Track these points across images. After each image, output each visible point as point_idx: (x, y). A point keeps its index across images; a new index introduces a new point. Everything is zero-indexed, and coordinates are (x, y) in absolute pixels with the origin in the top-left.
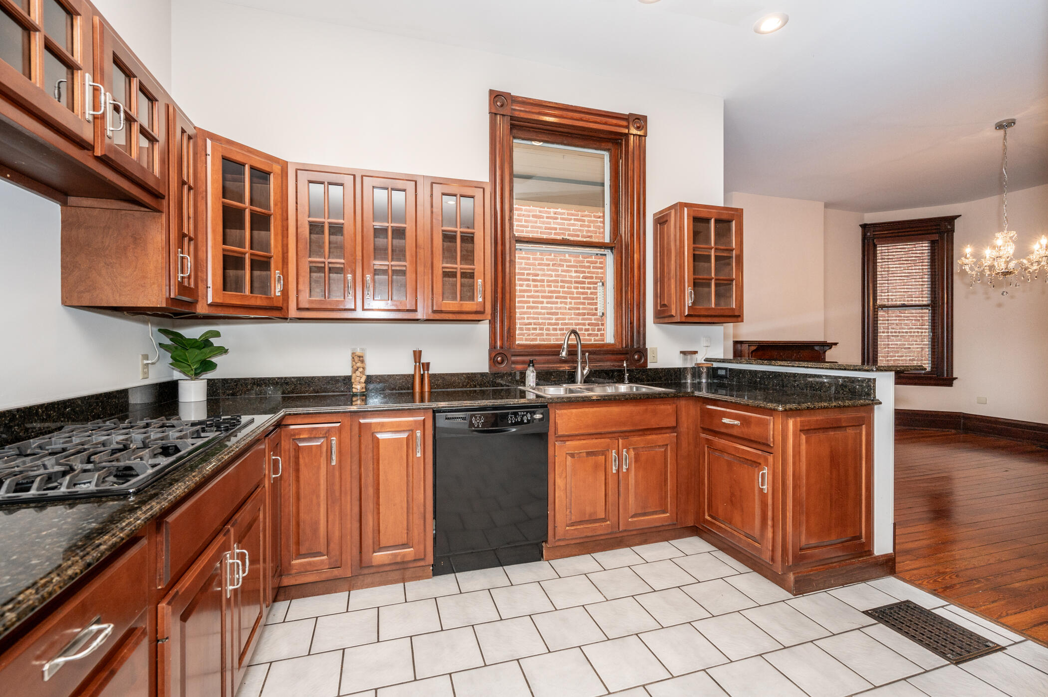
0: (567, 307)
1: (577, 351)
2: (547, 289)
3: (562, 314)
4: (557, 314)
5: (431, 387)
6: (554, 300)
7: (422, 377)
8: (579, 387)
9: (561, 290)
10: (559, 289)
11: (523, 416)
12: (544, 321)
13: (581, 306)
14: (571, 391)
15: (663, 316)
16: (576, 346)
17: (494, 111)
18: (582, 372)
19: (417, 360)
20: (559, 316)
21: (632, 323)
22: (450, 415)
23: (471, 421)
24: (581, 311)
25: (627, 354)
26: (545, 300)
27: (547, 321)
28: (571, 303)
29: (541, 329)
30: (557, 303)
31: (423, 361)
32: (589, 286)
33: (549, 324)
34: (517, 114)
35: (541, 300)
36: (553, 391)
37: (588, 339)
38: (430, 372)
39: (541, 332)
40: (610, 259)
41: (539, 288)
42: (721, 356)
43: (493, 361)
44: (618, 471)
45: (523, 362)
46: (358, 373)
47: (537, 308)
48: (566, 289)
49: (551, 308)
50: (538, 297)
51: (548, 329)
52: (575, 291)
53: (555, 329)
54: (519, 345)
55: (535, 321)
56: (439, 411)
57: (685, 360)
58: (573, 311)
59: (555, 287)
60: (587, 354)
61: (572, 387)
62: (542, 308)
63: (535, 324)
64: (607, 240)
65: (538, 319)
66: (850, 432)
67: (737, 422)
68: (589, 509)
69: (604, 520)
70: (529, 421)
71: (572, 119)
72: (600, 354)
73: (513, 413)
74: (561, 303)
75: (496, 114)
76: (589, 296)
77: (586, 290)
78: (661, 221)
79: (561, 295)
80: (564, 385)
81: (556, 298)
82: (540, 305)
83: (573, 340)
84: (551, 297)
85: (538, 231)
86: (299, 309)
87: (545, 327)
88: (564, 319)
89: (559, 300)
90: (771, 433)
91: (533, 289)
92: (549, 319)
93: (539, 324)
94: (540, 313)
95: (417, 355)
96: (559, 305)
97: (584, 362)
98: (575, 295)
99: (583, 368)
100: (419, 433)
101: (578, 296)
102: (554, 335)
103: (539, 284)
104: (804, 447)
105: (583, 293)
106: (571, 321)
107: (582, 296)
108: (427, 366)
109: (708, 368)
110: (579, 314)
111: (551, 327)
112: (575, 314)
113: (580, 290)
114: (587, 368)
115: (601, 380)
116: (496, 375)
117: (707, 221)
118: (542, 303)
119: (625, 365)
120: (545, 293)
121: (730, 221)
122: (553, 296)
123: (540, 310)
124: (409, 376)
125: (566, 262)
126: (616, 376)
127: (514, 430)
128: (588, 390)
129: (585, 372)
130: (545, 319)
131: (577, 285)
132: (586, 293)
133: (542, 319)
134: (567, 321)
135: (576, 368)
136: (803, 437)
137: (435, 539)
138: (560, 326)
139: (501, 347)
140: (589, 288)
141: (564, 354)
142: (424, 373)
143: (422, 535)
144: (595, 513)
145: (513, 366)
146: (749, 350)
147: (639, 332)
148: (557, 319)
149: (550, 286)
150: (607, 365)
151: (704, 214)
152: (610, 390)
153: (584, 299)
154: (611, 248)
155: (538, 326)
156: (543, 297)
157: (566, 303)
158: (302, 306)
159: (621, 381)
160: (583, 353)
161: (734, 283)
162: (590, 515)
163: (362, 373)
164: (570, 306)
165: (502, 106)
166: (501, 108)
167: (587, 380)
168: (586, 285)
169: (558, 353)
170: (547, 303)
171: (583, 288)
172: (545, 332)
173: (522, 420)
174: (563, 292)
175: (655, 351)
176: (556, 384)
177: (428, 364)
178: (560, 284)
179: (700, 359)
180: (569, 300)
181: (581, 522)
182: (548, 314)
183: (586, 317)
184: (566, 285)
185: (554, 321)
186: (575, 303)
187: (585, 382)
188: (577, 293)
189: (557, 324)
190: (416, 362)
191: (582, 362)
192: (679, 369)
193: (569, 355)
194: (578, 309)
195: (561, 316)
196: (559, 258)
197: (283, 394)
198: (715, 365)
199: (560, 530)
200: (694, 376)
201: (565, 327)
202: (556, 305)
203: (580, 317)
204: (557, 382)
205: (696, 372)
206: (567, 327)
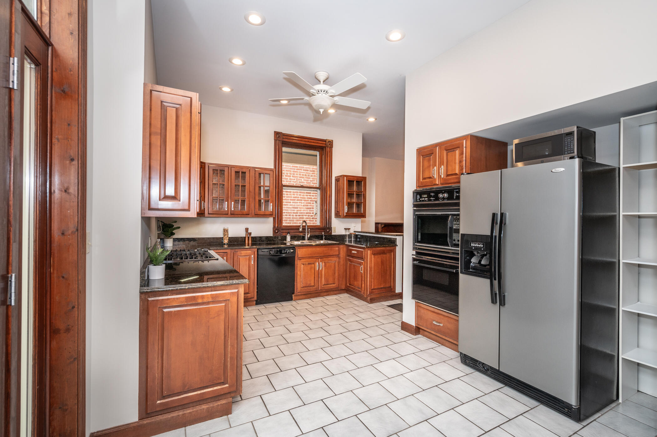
0: (302, 205)
1: (305, 228)
2: (293, 196)
3: (300, 208)
4: (297, 208)
5: (252, 241)
6: (296, 201)
7: (249, 238)
8: (306, 242)
9: (300, 196)
10: (298, 196)
11: (287, 250)
12: (291, 211)
13: (309, 205)
14: (303, 243)
15: (338, 215)
16: (305, 226)
17: (276, 139)
18: (307, 236)
19: (247, 231)
20: (298, 209)
21: (326, 218)
22: (263, 250)
23: (270, 252)
24: (309, 207)
25: (325, 229)
26: (292, 201)
27: (292, 212)
28: (304, 203)
29: (290, 215)
30: (297, 203)
31: (249, 232)
32: (313, 195)
33: (293, 213)
34: (284, 140)
35: (289, 201)
36: (296, 243)
37: (310, 223)
38: (251, 236)
39: (289, 217)
40: (319, 191)
41: (289, 196)
42: (360, 230)
43: (274, 231)
44: (319, 269)
45: (286, 233)
46: (226, 236)
47: (288, 205)
48: (302, 196)
49: (295, 205)
50: (288, 200)
51: (293, 216)
52: (306, 197)
53: (296, 216)
54: (284, 226)
55: (287, 211)
56: (259, 249)
57: (346, 231)
58: (305, 207)
59: (296, 195)
60: (309, 229)
61: (304, 241)
62: (290, 205)
63: (286, 213)
64: (318, 186)
65: (288, 210)
66: (388, 255)
67: (356, 252)
68: (308, 282)
69: (314, 286)
70: (289, 252)
71: (305, 141)
72: (314, 229)
73: (284, 250)
74: (299, 203)
75: (276, 140)
76: (313, 199)
77: (311, 197)
78: (338, 180)
79: (299, 199)
80: (301, 241)
81: (297, 200)
82: (289, 204)
83: (304, 224)
84: (294, 200)
85: (288, 168)
86: (209, 214)
87: (291, 214)
88: (301, 211)
89: (298, 201)
90: (364, 255)
91: (286, 196)
92: (294, 210)
93: (289, 213)
94: (289, 208)
95: (247, 230)
96: (298, 204)
97: (308, 232)
98: (306, 199)
99: (308, 235)
100: (253, 256)
101: (308, 199)
102: (296, 218)
103: (289, 193)
104: (373, 259)
105: (310, 198)
106: (304, 212)
107: (309, 200)
108: (250, 234)
109: (355, 235)
110: (308, 208)
111: (294, 214)
112: (306, 208)
113: (309, 197)
114: (309, 235)
115: (315, 239)
116: (275, 237)
117: (353, 181)
118: (290, 202)
119: (323, 233)
120: (292, 198)
121: (362, 182)
122: (295, 199)
123: (289, 206)
124: (243, 237)
125: (302, 183)
126: (320, 238)
127: (284, 255)
128: (310, 242)
129: (309, 236)
130: (291, 210)
131: (307, 194)
132: (312, 198)
133: (290, 210)
134: (302, 212)
135: (305, 234)
136: (373, 256)
137: (257, 292)
138: (299, 214)
139: (277, 227)
140: (313, 196)
141: (301, 230)
142: (249, 236)
143: (253, 290)
144: (311, 284)
145: (282, 234)
146: (381, 227)
147: (329, 221)
148: (297, 211)
149: (294, 195)
150: (317, 233)
151: (352, 179)
152: (318, 242)
153: (310, 201)
154: (319, 189)
155: (288, 214)
156: (290, 200)
157: (302, 203)
158: (209, 213)
159: (322, 239)
160: (308, 229)
161: (362, 204)
162: (309, 284)
163: (228, 236)
164: (304, 204)
165: (279, 137)
166: (279, 138)
167: (309, 239)
168: (312, 194)
169: (299, 229)
170: (293, 203)
171: (310, 196)
172: (291, 217)
173: (287, 252)
174: (301, 198)
175: (335, 228)
176: (297, 241)
177: (251, 233)
178: (299, 194)
179: (352, 231)
180: (303, 201)
181: (306, 287)
182: (293, 208)
183: (311, 209)
184: (302, 194)
185: (296, 212)
186: (306, 203)
187: (309, 240)
188: (307, 198)
189: (297, 213)
190: (246, 232)
191: (307, 232)
192: (344, 235)
193: (303, 230)
194: (308, 206)
195: (299, 209)
196: (299, 181)
197: (198, 244)
198: (357, 233)
199: (299, 289)
200: (349, 238)
201: (301, 214)
202: (297, 204)
203: (309, 210)
204: (298, 240)
205: (350, 236)
206: (302, 214)
